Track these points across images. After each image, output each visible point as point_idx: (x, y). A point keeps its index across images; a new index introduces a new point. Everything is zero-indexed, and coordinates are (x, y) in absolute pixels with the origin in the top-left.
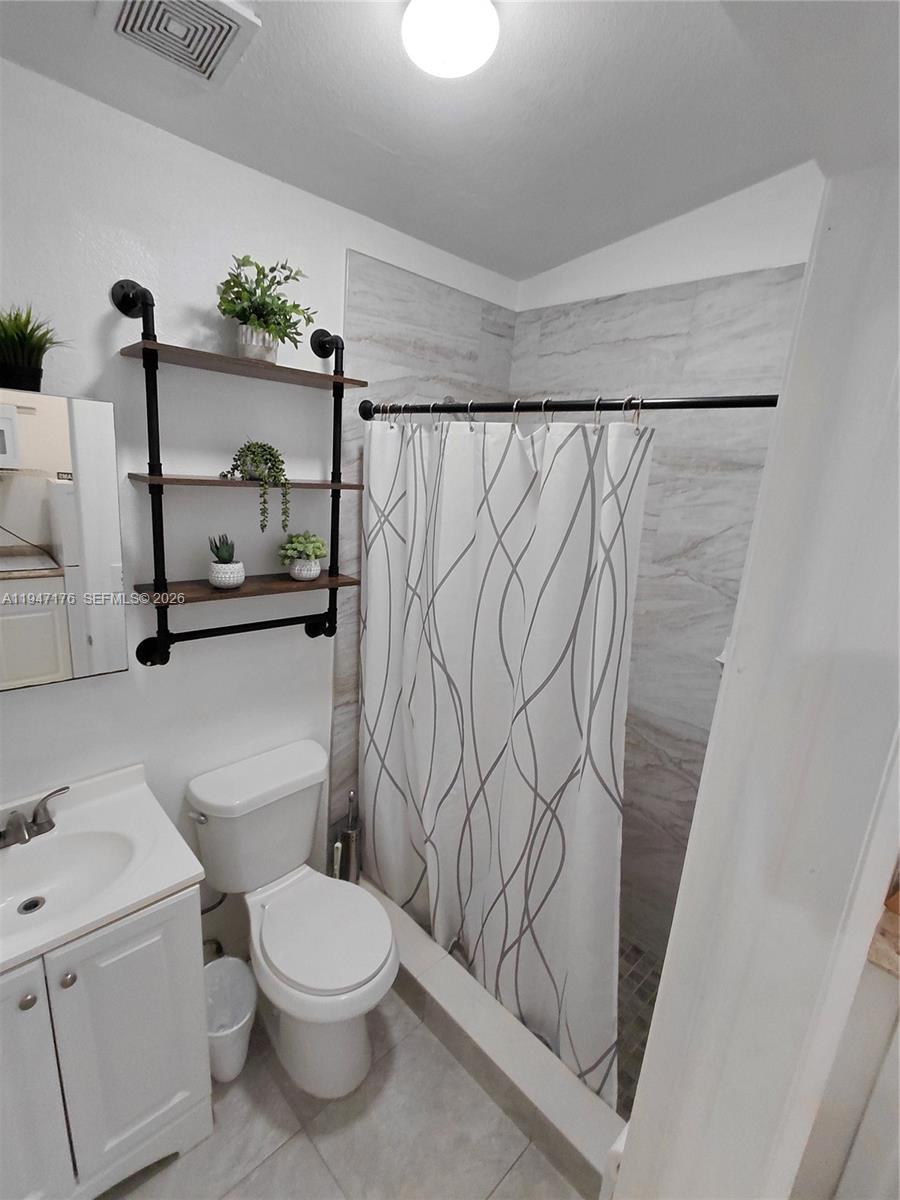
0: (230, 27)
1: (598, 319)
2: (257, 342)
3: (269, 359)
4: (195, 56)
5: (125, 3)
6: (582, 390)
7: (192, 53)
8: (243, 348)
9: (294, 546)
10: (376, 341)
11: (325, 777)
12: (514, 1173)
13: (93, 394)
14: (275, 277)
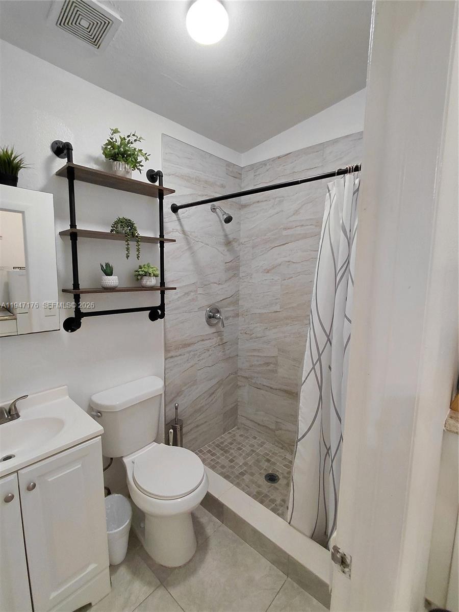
0: (109, 23)
1: (280, 165)
2: (122, 168)
3: (128, 177)
4: (92, 37)
5: (66, 1)
6: (276, 198)
7: (91, 36)
8: (115, 172)
9: (142, 269)
10: (177, 176)
11: (162, 392)
12: (280, 594)
13: (44, 190)
14: (130, 140)
